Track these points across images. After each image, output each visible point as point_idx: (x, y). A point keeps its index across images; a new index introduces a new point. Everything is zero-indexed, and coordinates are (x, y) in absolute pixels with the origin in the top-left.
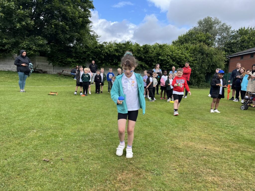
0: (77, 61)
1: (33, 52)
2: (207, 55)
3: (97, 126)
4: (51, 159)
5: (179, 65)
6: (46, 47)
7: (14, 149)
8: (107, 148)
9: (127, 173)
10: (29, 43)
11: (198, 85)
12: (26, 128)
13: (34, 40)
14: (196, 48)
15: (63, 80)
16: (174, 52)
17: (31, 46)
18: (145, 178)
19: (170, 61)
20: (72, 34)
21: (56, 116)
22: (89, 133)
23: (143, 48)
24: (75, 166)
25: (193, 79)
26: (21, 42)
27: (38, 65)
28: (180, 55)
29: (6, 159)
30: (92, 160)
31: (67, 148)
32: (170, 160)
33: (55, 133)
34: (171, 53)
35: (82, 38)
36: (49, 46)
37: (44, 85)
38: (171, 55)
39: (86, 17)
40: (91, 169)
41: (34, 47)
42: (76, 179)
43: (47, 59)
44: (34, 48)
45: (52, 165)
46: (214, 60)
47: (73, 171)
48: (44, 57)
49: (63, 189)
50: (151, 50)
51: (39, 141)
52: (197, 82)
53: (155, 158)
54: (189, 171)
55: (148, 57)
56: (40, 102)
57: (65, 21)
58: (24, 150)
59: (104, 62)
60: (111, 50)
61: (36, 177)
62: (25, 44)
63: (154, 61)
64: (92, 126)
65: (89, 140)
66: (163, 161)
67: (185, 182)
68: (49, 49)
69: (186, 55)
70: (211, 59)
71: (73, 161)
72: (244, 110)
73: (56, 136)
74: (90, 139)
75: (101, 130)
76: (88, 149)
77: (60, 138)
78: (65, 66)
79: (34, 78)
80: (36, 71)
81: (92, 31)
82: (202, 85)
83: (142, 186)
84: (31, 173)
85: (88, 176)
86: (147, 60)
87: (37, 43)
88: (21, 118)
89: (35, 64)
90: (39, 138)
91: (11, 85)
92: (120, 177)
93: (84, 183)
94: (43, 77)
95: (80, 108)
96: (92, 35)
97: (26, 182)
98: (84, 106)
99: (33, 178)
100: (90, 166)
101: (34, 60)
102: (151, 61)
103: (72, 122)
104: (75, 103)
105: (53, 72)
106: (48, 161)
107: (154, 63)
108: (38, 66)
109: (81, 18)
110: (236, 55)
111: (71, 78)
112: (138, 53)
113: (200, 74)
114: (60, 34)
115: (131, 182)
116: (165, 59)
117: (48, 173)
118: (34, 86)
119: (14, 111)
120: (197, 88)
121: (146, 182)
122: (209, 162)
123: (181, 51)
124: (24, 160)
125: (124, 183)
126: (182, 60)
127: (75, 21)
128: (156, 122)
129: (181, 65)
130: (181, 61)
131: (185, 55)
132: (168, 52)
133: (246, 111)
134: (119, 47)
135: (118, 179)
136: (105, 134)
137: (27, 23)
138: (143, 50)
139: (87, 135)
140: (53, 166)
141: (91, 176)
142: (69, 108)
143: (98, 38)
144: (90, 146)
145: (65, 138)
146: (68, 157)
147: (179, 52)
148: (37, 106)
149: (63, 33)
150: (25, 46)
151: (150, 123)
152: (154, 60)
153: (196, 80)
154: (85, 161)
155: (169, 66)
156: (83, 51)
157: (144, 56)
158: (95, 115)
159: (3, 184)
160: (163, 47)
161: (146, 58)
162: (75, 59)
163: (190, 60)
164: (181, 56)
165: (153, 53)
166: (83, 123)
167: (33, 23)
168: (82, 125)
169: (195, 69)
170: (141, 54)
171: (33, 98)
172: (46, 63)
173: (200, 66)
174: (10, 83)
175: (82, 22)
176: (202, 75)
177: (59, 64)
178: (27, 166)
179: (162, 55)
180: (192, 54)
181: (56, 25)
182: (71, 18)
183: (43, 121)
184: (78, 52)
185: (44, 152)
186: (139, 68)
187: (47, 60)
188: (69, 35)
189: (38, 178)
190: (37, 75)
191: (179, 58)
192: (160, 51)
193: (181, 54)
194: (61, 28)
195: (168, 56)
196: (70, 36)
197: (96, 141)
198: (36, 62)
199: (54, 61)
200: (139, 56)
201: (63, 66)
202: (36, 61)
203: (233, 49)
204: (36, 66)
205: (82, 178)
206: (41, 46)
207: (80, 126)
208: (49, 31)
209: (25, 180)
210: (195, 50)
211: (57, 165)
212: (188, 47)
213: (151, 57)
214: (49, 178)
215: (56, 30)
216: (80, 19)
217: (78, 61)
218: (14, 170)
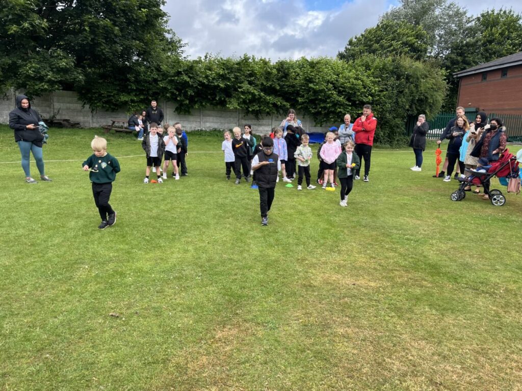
0: (141, 99)
1: (48, 84)
2: (408, 78)
3: (188, 251)
4: (122, 314)
5: (350, 104)
6: (75, 73)
7: (63, 301)
8: (202, 292)
9: (230, 329)
10: (38, 66)
11: (391, 142)
12: (72, 262)
13: (48, 60)
14: (385, 65)
15: (115, 143)
16: (341, 75)
17: (43, 73)
18: (253, 334)
19: (332, 94)
20: (127, 43)
21: (115, 234)
22: (175, 265)
23: (277, 69)
24: (158, 322)
25: (380, 130)
26: (23, 65)
27: (60, 109)
28: (353, 82)
29: (56, 317)
30: (181, 311)
31: (143, 295)
32: (294, 307)
33: (120, 270)
34: (335, 76)
35: (148, 49)
36: (80, 71)
37: (78, 156)
38: (334, 82)
39: (154, 6)
40: (179, 326)
41: (50, 75)
42: (160, 340)
43: (78, 97)
44: (49, 77)
45: (124, 321)
46: (422, 89)
47: (155, 329)
48: (70, 93)
49: (144, 353)
50: (295, 72)
51: (98, 286)
52: (389, 136)
53: (272, 304)
54: (316, 322)
55: (289, 86)
56: (80, 202)
57: (112, 17)
58: (79, 301)
59: (198, 100)
60: (211, 74)
61: (105, 339)
62: (30, 68)
63: (300, 94)
64: (179, 252)
65: (174, 278)
66: (283, 308)
67: (307, 336)
68: (81, 77)
69: (366, 81)
70: (417, 86)
71: (154, 315)
72: (456, 201)
73: (122, 275)
74: (176, 277)
75: (194, 258)
76: (174, 295)
77: (129, 277)
78: (117, 110)
79: (56, 141)
80: (56, 121)
81: (168, 32)
82: (398, 140)
83: (248, 344)
84: (96, 334)
85: (176, 335)
86: (286, 93)
87: (54, 66)
88: (57, 241)
89: (52, 107)
90: (96, 280)
91: (11, 159)
92: (219, 335)
93: (171, 345)
94: (73, 137)
95: (155, 212)
96: (169, 40)
97: (93, 347)
98: (162, 207)
99: (101, 341)
100: (178, 320)
101: (51, 99)
102: (295, 95)
103: (144, 245)
104: (146, 201)
105: (93, 122)
106: (118, 317)
107: (301, 97)
108: (59, 111)
109: (144, 8)
110: (473, 72)
111: (131, 137)
112: (267, 79)
113: (394, 118)
114: (101, 45)
115: (234, 341)
116: (322, 88)
117: (121, 334)
118: (57, 159)
119: (40, 227)
120: (388, 148)
121: (254, 339)
122: (349, 307)
123: (355, 72)
124: (82, 317)
125: (225, 342)
126: (356, 91)
127: (133, 16)
128: (289, 237)
129: (356, 101)
130: (355, 93)
131: (362, 81)
132: (328, 75)
133: (459, 202)
134: (227, 69)
135: (217, 337)
136: (201, 267)
137: (34, 24)
138: (276, 73)
139: (171, 270)
140: (126, 323)
141: (180, 335)
142: (136, 215)
143: (182, 49)
144: (177, 290)
145: (136, 278)
146: (146, 309)
147: (351, 75)
148: (77, 213)
149: (107, 43)
150: (32, 72)
151: (278, 240)
152: (301, 92)
153: (387, 131)
154: (171, 314)
155: (331, 105)
156: (153, 78)
157: (279, 84)
158: (184, 227)
159: (64, 351)
160: (319, 66)
161: (284, 88)
162: (136, 95)
163: (373, 90)
164: (355, 83)
165: (298, 78)
166: (164, 246)
167: (46, 24)
168: (162, 250)
169: (385, 109)
170: (273, 81)
171: (66, 194)
172: (76, 105)
173: (394, 103)
174: (7, 154)
175: (147, 16)
176: (398, 121)
177: (103, 107)
178: (89, 325)
179: (315, 82)
180: (377, 78)
181: (91, 25)
182: (123, 8)
183: (96, 247)
184: (141, 81)
185: (110, 303)
186: (271, 109)
187: (79, 99)
188: (121, 46)
189: (109, 342)
190: (60, 132)
191: (350, 88)
192: (311, 74)
193: (356, 79)
194: (104, 32)
195: (328, 84)
196: (123, 48)
197: (187, 280)
198: (55, 104)
199: (93, 100)
200: (268, 85)
201: (113, 110)
202: (55, 100)
203: (467, 59)
204: (56, 111)
205: (168, 338)
206: (65, 71)
207: (158, 253)
208: (80, 39)
209: (91, 344)
210: (383, 69)
211: (132, 321)
212: (370, 64)
213: (293, 86)
214: (123, 340)
215: (92, 37)
216: (142, 9)
217: (144, 98)
218: (72, 332)
